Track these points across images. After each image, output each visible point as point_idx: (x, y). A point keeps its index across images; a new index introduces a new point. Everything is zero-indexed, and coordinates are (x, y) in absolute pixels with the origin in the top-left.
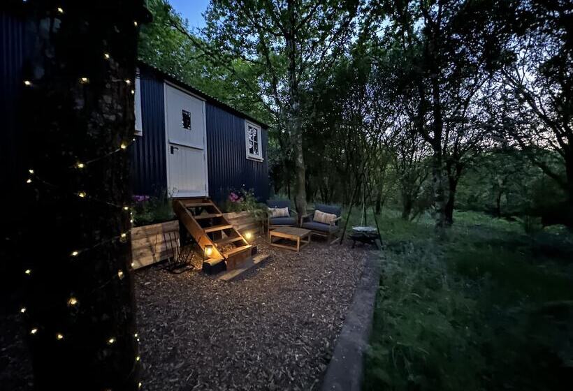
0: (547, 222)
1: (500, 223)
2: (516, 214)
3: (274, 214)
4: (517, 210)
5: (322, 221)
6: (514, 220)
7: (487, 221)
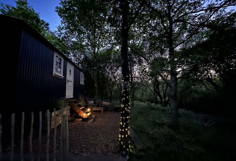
0: (152, 103)
1: (142, 103)
2: (145, 101)
3: (90, 103)
4: (145, 100)
5: (105, 104)
6: (145, 102)
7: (140, 103)
